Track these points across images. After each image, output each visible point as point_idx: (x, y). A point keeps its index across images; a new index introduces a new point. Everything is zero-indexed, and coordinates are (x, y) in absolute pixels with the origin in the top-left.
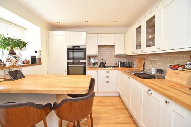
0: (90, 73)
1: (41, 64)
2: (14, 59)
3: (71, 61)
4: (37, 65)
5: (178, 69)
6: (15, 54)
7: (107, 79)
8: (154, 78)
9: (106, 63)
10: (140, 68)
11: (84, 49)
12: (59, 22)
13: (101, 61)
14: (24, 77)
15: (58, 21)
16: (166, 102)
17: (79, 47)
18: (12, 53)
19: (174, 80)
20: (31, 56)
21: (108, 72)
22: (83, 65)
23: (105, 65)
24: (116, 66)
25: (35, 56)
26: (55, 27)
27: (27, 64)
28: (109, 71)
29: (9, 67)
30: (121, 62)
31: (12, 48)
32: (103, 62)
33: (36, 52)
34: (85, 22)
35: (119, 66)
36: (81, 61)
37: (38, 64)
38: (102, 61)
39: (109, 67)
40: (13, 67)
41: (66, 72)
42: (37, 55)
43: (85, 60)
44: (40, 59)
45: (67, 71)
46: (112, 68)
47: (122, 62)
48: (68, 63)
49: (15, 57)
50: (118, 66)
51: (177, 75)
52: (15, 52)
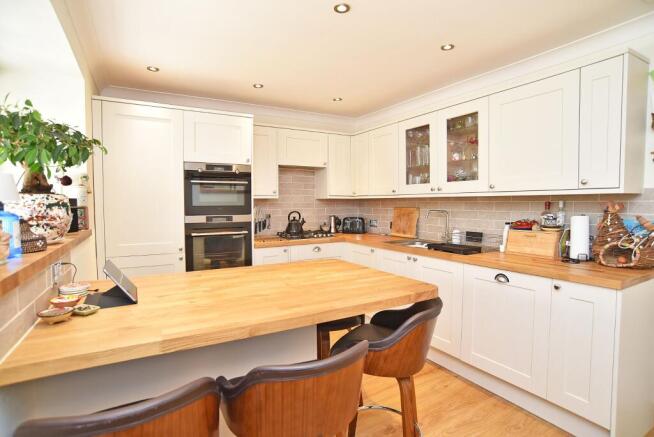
0: (265, 257)
1: (91, 232)
3: (200, 219)
5: (531, 229)
8: (480, 252)
9: (304, 222)
10: (404, 232)
11: (247, 176)
12: (157, 70)
13: (291, 218)
15: (154, 66)
16: (556, 288)
17: (229, 167)
19: (528, 250)
21: (319, 249)
22: (244, 232)
23: (304, 228)
25: (74, 201)
28: (319, 245)
30: (336, 218)
32: (297, 218)
33: (68, 181)
34: (255, 86)
36: (237, 218)
38: (294, 217)
41: (181, 259)
43: (250, 213)
45: (183, 255)
47: (341, 218)
48: (189, 227)
50: (329, 232)
51: (532, 239)
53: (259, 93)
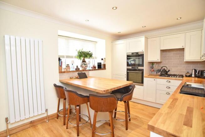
0: (148, 81)
1: (105, 69)
2: (84, 65)
3: (130, 68)
4: (101, 70)
6: (85, 62)
7: (168, 90)
9: (169, 71)
11: (142, 55)
12: (120, 32)
14: (87, 78)
17: (137, 53)
18: (84, 61)
20: (98, 63)
22: (141, 72)
23: (168, 73)
24: (188, 75)
25: (101, 63)
26: (119, 37)
27: (95, 69)
28: (170, 80)
29: (81, 71)
31: (84, 58)
32: (166, 68)
33: (102, 59)
35: (193, 76)
36: (140, 68)
37: (103, 69)
38: (164, 69)
39: (174, 75)
40: (83, 71)
41: (125, 77)
42: (102, 62)
43: (143, 66)
44: (104, 65)
46: (174, 77)
48: (128, 70)
49: (84, 64)
50: (190, 76)
52: (86, 60)
53: (145, 29)
